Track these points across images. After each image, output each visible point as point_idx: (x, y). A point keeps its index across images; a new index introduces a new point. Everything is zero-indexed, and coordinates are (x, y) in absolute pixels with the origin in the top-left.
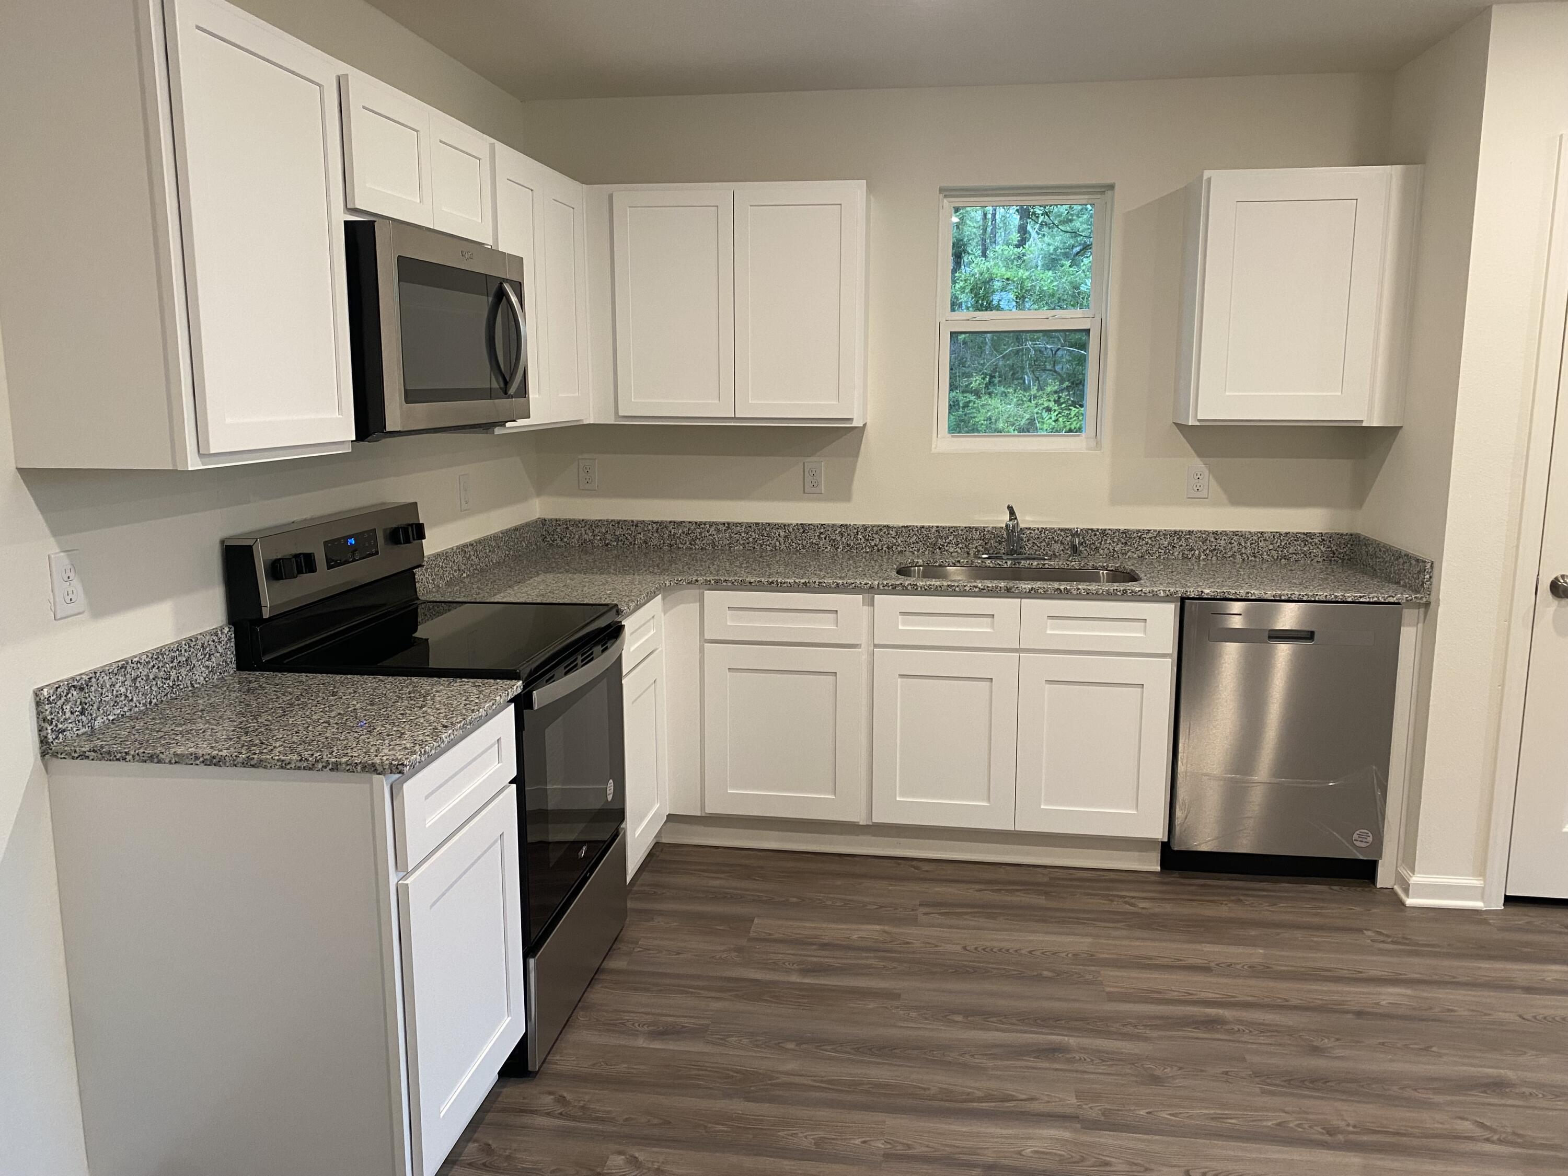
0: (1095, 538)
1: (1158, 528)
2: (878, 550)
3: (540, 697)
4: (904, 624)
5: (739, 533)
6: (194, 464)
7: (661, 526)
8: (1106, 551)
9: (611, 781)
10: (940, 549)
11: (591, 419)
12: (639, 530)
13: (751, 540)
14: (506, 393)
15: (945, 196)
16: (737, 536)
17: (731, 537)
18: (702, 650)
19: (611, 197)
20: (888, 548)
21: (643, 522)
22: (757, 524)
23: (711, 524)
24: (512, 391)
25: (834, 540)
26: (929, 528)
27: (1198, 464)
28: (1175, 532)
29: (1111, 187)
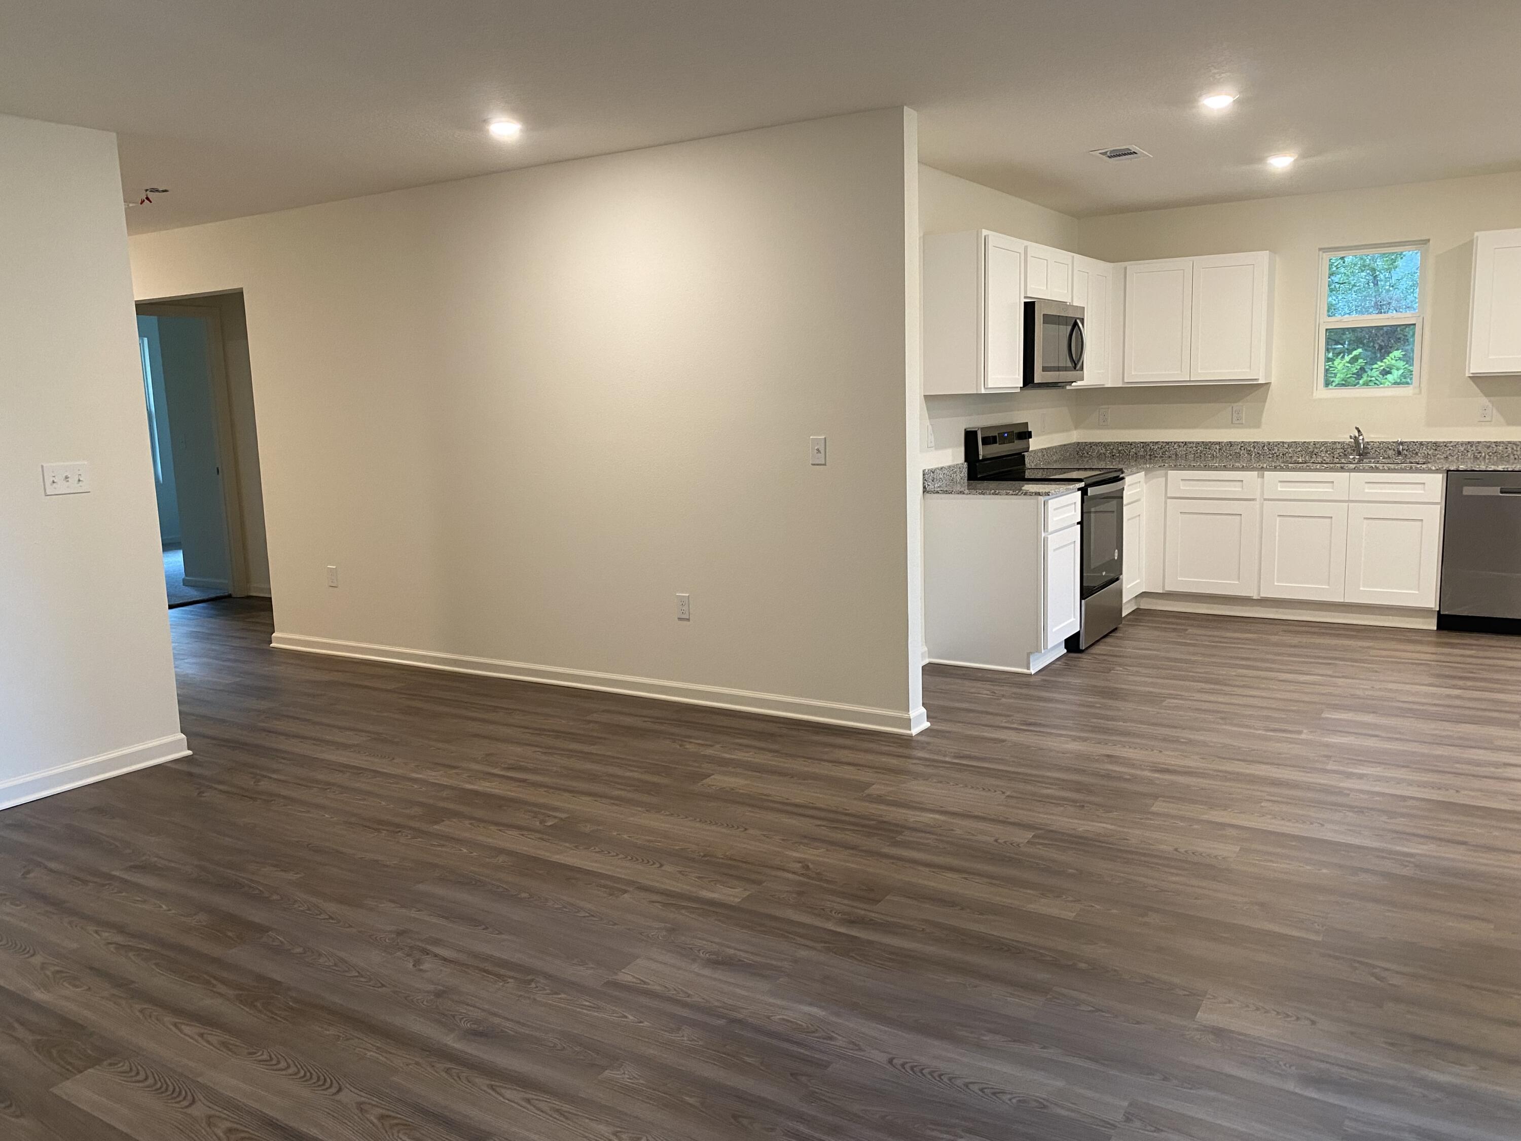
0: (1415, 447)
1: (1457, 440)
2: (1277, 456)
3: (1091, 491)
4: (1281, 487)
5: (1192, 447)
6: (983, 391)
7: (1145, 444)
8: (1423, 454)
9: (1117, 550)
10: (1316, 455)
11: (1109, 385)
12: (1132, 446)
13: (1199, 451)
14: (1075, 368)
15: (1324, 252)
16: (1191, 449)
17: (1187, 450)
18: (1166, 503)
19: (1126, 268)
20: (1283, 455)
21: (1135, 443)
22: (1203, 442)
23: (1175, 443)
24: (1078, 367)
25: (1250, 451)
26: (1309, 443)
27: (1484, 401)
28: (1469, 442)
29: (1429, 240)
